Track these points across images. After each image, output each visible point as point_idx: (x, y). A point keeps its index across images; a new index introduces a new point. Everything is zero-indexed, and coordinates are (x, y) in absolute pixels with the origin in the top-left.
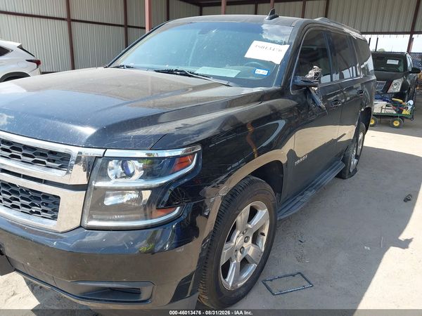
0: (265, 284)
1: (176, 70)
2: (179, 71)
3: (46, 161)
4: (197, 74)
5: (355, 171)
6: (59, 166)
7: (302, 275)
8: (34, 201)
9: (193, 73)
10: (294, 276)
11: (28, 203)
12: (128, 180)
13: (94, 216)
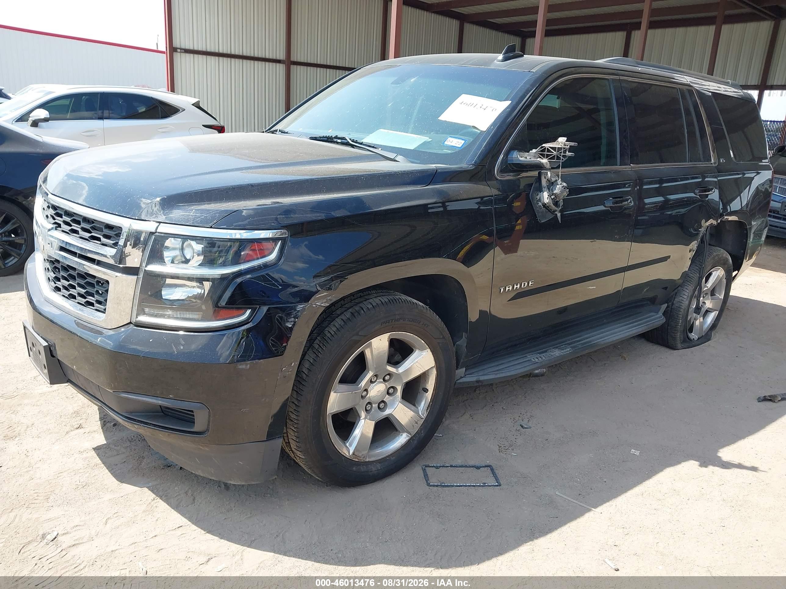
0: (424, 471)
1: (336, 137)
2: (339, 138)
3: (101, 237)
4: (361, 144)
5: (706, 338)
6: (113, 244)
7: (492, 470)
8: (90, 289)
9: (356, 142)
10: (478, 468)
11: (83, 291)
12: (184, 266)
13: (147, 310)
